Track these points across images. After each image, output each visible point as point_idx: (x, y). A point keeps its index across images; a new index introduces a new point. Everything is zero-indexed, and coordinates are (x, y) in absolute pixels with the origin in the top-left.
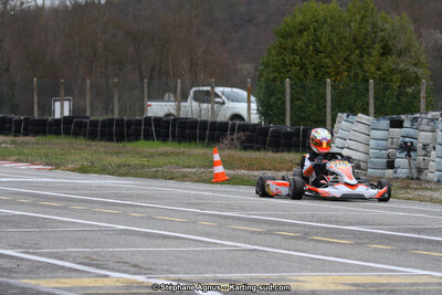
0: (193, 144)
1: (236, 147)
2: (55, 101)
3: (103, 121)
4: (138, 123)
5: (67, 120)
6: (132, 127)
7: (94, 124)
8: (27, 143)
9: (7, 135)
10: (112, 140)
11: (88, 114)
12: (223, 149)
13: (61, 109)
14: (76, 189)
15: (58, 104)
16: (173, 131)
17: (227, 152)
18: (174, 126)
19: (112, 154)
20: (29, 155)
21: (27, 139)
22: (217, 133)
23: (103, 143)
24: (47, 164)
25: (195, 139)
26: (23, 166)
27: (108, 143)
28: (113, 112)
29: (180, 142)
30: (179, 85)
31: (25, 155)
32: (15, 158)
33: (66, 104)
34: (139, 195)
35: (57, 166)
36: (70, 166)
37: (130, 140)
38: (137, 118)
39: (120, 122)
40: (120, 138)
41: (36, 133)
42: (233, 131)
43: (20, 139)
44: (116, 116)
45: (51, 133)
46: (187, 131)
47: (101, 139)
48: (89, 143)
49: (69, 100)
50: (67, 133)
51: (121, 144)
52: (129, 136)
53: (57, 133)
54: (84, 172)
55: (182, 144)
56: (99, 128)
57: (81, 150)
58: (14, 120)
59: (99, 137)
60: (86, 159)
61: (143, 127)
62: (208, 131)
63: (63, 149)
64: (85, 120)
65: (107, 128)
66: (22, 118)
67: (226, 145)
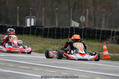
0: (94, 40)
1: (114, 43)
2: (27, 18)
3: (50, 29)
4: (67, 30)
5: (33, 28)
6: (64, 32)
7: (46, 30)
9: (4, 34)
10: (54, 38)
11: (43, 25)
12: (108, 43)
13: (30, 22)
14: (36, 61)
15: (28, 20)
16: (84, 34)
17: (110, 45)
18: (84, 32)
19: (54, 44)
22: (105, 35)
23: (50, 39)
25: (95, 38)
27: (52, 39)
28: (55, 25)
29: (87, 39)
30: (87, 12)
33: (33, 20)
34: (66, 64)
37: (63, 38)
38: (67, 27)
39: (58, 29)
40: (58, 37)
42: (113, 35)
44: (57, 26)
45: (25, 33)
46: (91, 34)
47: (49, 37)
48: (43, 39)
49: (34, 18)
50: (33, 34)
51: (58, 40)
52: (63, 36)
53: (28, 34)
54: (40, 53)
55: (88, 41)
56: (48, 32)
57: (39, 42)
58: (7, 26)
59: (48, 36)
60: (42, 46)
61: (69, 32)
62: (101, 34)
63: (31, 41)
64: (42, 28)
65: (52, 32)
66: (11, 26)
67: (110, 41)
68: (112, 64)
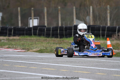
0: (99, 38)
2: (30, 19)
3: (53, 28)
5: (35, 28)
6: (68, 31)
7: (49, 29)
8: (15, 40)
9: (5, 36)
10: (57, 37)
11: (46, 25)
12: (114, 40)
17: (115, 42)
19: (57, 44)
20: (14, 45)
21: (15, 38)
23: (53, 39)
24: (23, 49)
25: (100, 36)
26: (10, 50)
27: (55, 39)
31: (12, 45)
32: (7, 46)
35: (28, 50)
36: (35, 50)
37: (67, 37)
38: (70, 26)
39: (61, 29)
40: (62, 36)
41: (19, 35)
43: (11, 38)
44: (60, 25)
45: (27, 34)
48: (46, 39)
49: (37, 19)
50: (35, 34)
52: (66, 35)
53: (30, 35)
54: (41, 52)
56: (51, 32)
57: (41, 42)
58: (8, 28)
59: (51, 36)
60: (43, 46)
61: (73, 30)
62: (106, 32)
63: (32, 42)
64: (44, 28)
65: (55, 32)
66: (12, 27)
67: (115, 38)
68: (116, 59)
